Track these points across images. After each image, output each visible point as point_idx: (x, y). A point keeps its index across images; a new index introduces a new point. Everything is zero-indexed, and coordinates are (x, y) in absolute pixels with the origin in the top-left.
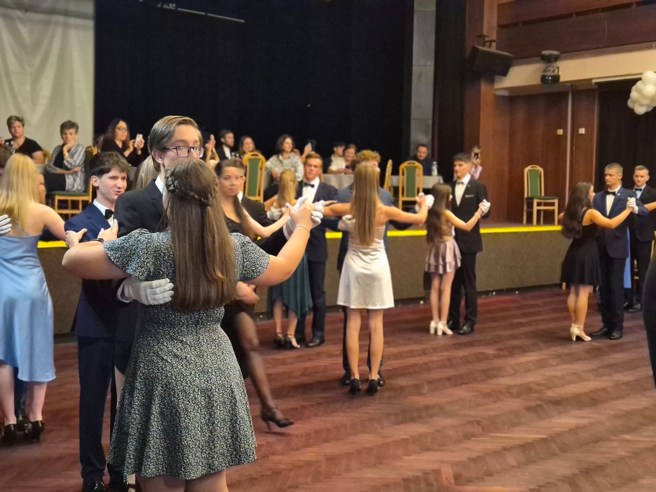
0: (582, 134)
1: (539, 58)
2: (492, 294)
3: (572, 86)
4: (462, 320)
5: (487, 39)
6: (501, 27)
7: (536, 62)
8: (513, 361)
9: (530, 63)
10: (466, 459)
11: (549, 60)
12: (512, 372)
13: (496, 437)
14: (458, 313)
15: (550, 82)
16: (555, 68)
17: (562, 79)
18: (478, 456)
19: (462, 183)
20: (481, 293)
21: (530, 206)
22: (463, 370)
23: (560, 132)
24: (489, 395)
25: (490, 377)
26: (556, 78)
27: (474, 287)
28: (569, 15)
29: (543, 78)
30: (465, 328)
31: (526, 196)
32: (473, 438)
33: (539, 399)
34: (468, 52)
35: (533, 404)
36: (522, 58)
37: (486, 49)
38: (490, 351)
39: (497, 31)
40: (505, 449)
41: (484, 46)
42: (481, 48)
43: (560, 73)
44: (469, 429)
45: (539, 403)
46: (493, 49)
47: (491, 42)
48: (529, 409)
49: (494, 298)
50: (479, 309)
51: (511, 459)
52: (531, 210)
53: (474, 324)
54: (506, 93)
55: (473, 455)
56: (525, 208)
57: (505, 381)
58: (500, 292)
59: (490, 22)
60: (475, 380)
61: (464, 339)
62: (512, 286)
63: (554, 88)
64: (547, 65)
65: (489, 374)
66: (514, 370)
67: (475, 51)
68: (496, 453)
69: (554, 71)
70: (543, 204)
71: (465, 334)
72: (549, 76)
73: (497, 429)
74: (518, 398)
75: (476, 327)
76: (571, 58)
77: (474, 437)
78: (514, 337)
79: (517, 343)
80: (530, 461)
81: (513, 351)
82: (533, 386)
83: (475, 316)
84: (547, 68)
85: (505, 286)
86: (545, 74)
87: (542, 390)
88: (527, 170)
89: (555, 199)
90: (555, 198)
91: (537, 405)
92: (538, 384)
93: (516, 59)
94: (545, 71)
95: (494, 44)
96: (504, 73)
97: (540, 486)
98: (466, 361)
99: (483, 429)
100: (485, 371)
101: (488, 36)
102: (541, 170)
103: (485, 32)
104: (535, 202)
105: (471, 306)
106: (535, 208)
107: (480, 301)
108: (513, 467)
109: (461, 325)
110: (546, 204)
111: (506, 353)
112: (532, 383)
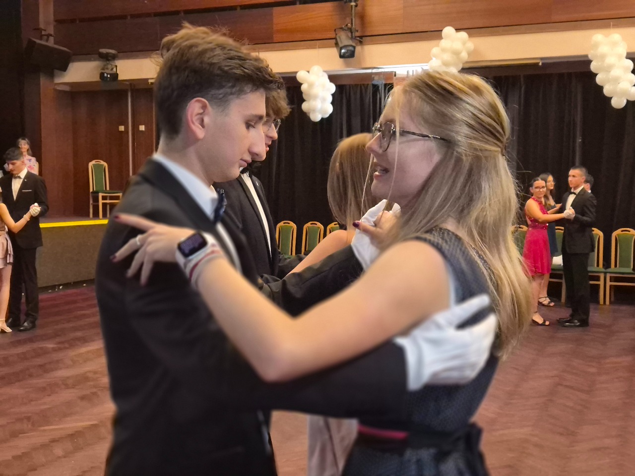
0: (142, 131)
1: (97, 56)
2: (59, 288)
3: (131, 84)
4: (23, 317)
5: (43, 33)
6: (59, 22)
7: (95, 60)
8: (72, 353)
9: (90, 60)
10: (10, 458)
11: (107, 58)
12: (70, 363)
13: (45, 431)
14: (19, 310)
15: (108, 79)
16: (113, 66)
17: (120, 78)
18: (23, 453)
19: (19, 177)
20: (45, 289)
21: (96, 200)
22: (19, 367)
23: (122, 128)
24: (44, 389)
25: (46, 371)
26: (115, 76)
27: (36, 284)
28: (123, 17)
29: (102, 75)
30: (26, 324)
31: (91, 190)
32: (21, 435)
33: (95, 387)
34: (25, 44)
35: (88, 392)
36: (80, 55)
37: (43, 42)
38: (50, 345)
39: (54, 26)
40: (54, 441)
41: (41, 39)
42: (38, 41)
43: (118, 72)
44: (18, 426)
45: (94, 390)
46: (51, 43)
47: (49, 35)
48: (83, 398)
49: (61, 292)
50: (41, 304)
51: (58, 451)
52: (97, 204)
53: (36, 319)
54: (67, 88)
55: (19, 453)
56: (91, 202)
57: (62, 373)
58: (67, 285)
59: (46, 16)
60: (31, 376)
61: (23, 336)
62: (79, 279)
63: (113, 86)
64: (105, 63)
65: (44, 369)
66: (72, 360)
67: (32, 44)
68: (44, 446)
69: (112, 69)
70: (108, 198)
71: (26, 330)
72: (107, 74)
73: (48, 423)
74: (73, 388)
75: (37, 322)
76: (128, 58)
77: (20, 433)
78: (75, 329)
79: (79, 334)
80: (77, 449)
81: (73, 343)
82: (90, 375)
83: (37, 312)
84: (105, 65)
85: (72, 279)
86: (103, 71)
87: (98, 378)
88: (91, 164)
89: (119, 193)
90: (120, 191)
91: (91, 393)
92: (95, 373)
93: (75, 54)
94: (103, 69)
95: (52, 39)
96: (64, 68)
97: (84, 472)
98: (24, 357)
99: (33, 425)
100: (41, 366)
101: (45, 30)
102: (105, 164)
103: (42, 26)
104: (101, 195)
105: (33, 302)
106: (101, 202)
107: (42, 296)
108: (59, 457)
109: (22, 322)
110: (112, 198)
111: (67, 345)
112: (90, 372)
